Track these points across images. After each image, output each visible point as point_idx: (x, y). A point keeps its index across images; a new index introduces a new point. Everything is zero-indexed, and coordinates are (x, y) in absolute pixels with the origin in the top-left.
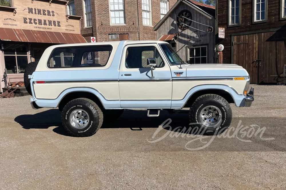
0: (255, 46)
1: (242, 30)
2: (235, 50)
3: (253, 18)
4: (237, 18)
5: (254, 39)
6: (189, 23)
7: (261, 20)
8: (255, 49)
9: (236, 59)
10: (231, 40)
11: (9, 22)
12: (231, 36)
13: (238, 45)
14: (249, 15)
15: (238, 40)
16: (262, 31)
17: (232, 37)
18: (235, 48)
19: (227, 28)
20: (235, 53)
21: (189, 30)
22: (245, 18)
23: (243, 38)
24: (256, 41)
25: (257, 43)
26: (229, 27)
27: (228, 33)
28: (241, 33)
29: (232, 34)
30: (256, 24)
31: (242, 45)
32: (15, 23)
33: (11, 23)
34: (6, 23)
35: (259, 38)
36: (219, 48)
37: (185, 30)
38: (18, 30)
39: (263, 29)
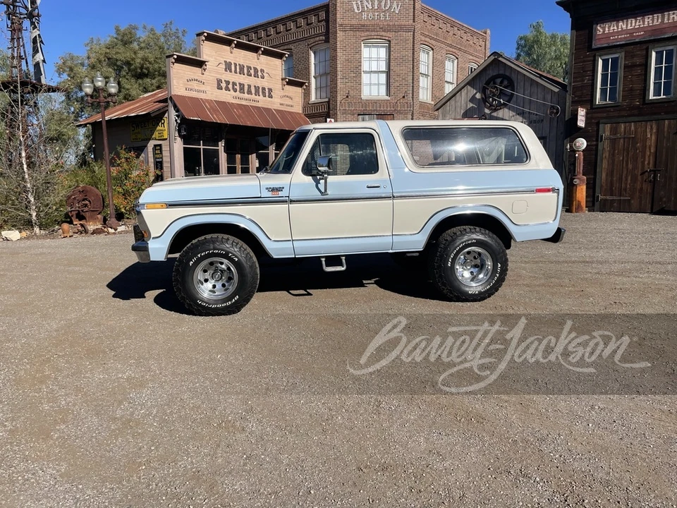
0: (648, 143)
1: (624, 113)
2: (606, 149)
3: (647, 92)
4: (613, 91)
5: (648, 130)
6: (507, 98)
7: (662, 96)
8: (648, 149)
9: (606, 167)
10: (598, 131)
11: (195, 85)
12: (598, 124)
13: (613, 142)
14: (638, 86)
15: (614, 131)
16: (665, 116)
17: (601, 126)
18: (605, 147)
19: (592, 108)
20: (606, 154)
21: (506, 110)
22: (629, 92)
23: (625, 128)
24: (651, 135)
25: (653, 137)
26: (595, 107)
27: (592, 118)
28: (620, 120)
29: (601, 121)
30: (653, 102)
31: (622, 141)
32: (202, 88)
33: (196, 88)
34: (189, 87)
35: (658, 129)
36: (577, 144)
37: (498, 110)
38: (207, 100)
39: (666, 113)
